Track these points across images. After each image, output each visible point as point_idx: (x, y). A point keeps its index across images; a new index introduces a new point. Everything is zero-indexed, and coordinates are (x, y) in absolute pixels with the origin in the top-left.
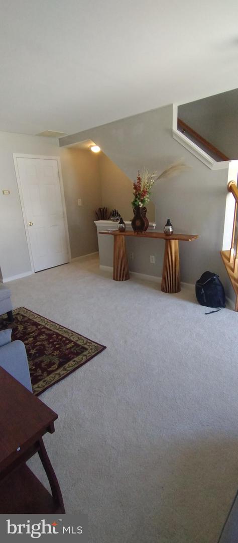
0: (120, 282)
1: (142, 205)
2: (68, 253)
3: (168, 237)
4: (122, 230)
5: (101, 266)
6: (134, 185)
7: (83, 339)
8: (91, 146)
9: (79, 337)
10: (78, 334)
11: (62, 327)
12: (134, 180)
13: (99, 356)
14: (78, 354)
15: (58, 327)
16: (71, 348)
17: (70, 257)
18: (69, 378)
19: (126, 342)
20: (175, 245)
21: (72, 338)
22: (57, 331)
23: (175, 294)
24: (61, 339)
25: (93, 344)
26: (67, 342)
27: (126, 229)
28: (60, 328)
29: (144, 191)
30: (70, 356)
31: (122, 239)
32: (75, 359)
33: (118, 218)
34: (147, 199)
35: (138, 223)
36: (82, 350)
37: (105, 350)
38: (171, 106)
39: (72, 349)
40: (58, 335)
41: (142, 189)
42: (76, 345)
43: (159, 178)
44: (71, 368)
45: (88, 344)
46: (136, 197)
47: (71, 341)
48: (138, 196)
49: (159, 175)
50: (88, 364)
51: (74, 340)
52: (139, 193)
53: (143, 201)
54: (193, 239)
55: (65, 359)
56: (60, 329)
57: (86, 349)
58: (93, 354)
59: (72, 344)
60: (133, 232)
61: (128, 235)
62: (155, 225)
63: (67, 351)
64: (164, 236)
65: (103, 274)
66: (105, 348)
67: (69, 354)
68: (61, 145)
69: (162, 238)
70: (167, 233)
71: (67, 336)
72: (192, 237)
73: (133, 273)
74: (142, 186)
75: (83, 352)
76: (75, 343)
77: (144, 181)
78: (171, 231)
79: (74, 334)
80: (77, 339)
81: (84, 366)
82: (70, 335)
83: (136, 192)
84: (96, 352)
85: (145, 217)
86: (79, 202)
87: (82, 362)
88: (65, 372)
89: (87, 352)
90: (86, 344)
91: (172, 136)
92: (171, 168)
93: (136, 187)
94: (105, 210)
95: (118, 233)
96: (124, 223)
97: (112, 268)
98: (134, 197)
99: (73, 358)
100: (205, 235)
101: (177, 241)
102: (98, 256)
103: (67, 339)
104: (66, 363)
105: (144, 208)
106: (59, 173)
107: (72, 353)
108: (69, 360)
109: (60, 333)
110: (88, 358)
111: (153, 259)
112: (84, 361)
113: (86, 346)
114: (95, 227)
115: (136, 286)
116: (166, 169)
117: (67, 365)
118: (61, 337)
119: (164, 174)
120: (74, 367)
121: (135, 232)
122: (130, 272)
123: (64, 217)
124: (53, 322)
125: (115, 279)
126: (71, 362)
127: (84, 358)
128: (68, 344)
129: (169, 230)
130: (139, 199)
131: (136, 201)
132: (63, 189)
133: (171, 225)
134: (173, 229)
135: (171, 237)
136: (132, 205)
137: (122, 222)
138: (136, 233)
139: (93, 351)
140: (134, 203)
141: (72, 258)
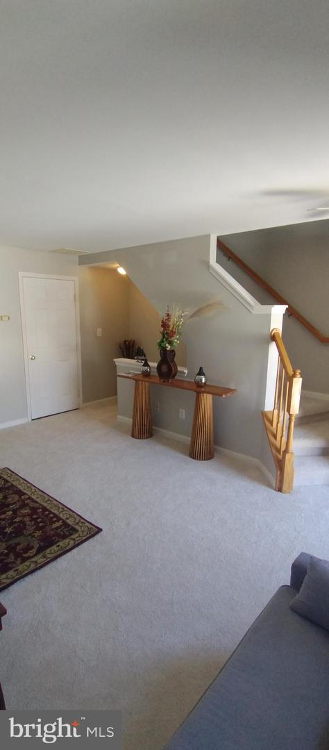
0: (140, 440)
1: (169, 347)
2: (79, 396)
3: (199, 388)
4: (146, 375)
5: (119, 417)
6: (163, 321)
7: (76, 516)
8: (118, 267)
9: (71, 513)
10: (70, 510)
11: (51, 499)
12: (162, 315)
13: (91, 540)
14: (64, 537)
15: (47, 498)
16: (57, 528)
17: (81, 402)
18: (47, 569)
19: (128, 524)
20: (207, 400)
21: (61, 515)
22: (45, 504)
23: (206, 461)
24: (47, 515)
25: (87, 524)
26: (55, 519)
27: (152, 374)
28: (49, 500)
29: (172, 331)
30: (54, 538)
31: (144, 386)
32: (60, 544)
33: (143, 358)
34: (176, 341)
35: (164, 368)
36: (71, 531)
37: (100, 534)
38: (208, 236)
39: (59, 530)
40: (45, 509)
41: (171, 329)
42: (65, 524)
43: (192, 316)
44: (51, 556)
45: (80, 524)
46: (164, 337)
47: (59, 519)
48: (166, 336)
49: (191, 314)
50: (75, 551)
51: (64, 518)
52: (167, 332)
53: (170, 343)
54: (228, 395)
55: (47, 542)
56: (49, 502)
57: (76, 531)
58: (84, 538)
59: (60, 523)
60: (158, 379)
61: (152, 382)
62: (186, 371)
63: (52, 532)
64: (194, 387)
65: (119, 428)
66: (100, 530)
67: (54, 536)
68: (80, 264)
69: (192, 390)
70: (199, 385)
71: (56, 512)
72: (228, 391)
73: (157, 428)
74: (171, 324)
75: (71, 534)
76: (64, 521)
77: (174, 320)
78: (203, 381)
79: (66, 509)
80: (68, 516)
81: (69, 554)
82: (61, 510)
83: (164, 331)
84: (88, 536)
85: (173, 361)
86: (98, 332)
87: (67, 548)
88: (44, 559)
89: (77, 535)
90: (78, 524)
91: (208, 270)
92: (208, 306)
93: (165, 325)
94: (131, 344)
95: (141, 378)
96: (149, 366)
97: (131, 420)
98: (161, 336)
99: (58, 541)
100: (244, 389)
101: (211, 396)
102: (116, 402)
103: (55, 515)
104: (47, 547)
105: (173, 351)
106: (75, 295)
107: (58, 535)
108: (52, 544)
109: (48, 508)
110: (77, 542)
111: (183, 414)
112: (70, 546)
113: (77, 527)
114: (114, 367)
115: (159, 448)
116: (202, 306)
117: (48, 551)
118: (47, 513)
119: (197, 313)
120: (56, 555)
121: (160, 379)
122: (154, 427)
123: (77, 350)
124: (42, 492)
125: (133, 436)
126: (54, 547)
127: (72, 543)
128: (54, 522)
129: (201, 380)
130: (167, 339)
131: (162, 341)
132: (78, 317)
133: (204, 374)
134: (206, 379)
135: (203, 389)
136: (158, 347)
137: (146, 364)
138: (162, 380)
139: (85, 534)
140: (160, 344)
141: (83, 402)
